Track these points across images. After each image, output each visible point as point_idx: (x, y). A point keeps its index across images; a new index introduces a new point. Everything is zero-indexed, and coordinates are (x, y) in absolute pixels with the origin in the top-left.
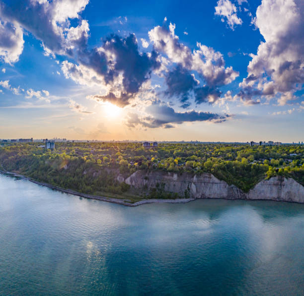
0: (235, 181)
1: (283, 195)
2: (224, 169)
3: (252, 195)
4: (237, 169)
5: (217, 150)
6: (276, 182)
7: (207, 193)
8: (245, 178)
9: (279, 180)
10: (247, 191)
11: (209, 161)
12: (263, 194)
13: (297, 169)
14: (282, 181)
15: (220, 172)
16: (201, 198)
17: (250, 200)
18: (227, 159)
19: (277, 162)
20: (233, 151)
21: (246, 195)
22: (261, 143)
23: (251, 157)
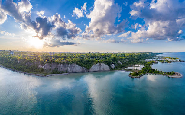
0: (84, 65)
1: (101, 69)
2: (80, 62)
3: (91, 70)
4: (85, 62)
5: (77, 55)
6: (99, 65)
7: (74, 71)
8: (88, 64)
9: (99, 64)
10: (89, 69)
11: (74, 59)
12: (94, 69)
13: (105, 60)
14: (100, 64)
15: (78, 63)
16: (72, 73)
17: (90, 72)
18: (81, 58)
19: (98, 58)
20: (83, 55)
21: (89, 70)
22: (93, 52)
23: (90, 57)
